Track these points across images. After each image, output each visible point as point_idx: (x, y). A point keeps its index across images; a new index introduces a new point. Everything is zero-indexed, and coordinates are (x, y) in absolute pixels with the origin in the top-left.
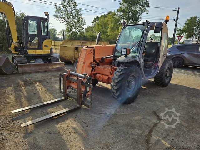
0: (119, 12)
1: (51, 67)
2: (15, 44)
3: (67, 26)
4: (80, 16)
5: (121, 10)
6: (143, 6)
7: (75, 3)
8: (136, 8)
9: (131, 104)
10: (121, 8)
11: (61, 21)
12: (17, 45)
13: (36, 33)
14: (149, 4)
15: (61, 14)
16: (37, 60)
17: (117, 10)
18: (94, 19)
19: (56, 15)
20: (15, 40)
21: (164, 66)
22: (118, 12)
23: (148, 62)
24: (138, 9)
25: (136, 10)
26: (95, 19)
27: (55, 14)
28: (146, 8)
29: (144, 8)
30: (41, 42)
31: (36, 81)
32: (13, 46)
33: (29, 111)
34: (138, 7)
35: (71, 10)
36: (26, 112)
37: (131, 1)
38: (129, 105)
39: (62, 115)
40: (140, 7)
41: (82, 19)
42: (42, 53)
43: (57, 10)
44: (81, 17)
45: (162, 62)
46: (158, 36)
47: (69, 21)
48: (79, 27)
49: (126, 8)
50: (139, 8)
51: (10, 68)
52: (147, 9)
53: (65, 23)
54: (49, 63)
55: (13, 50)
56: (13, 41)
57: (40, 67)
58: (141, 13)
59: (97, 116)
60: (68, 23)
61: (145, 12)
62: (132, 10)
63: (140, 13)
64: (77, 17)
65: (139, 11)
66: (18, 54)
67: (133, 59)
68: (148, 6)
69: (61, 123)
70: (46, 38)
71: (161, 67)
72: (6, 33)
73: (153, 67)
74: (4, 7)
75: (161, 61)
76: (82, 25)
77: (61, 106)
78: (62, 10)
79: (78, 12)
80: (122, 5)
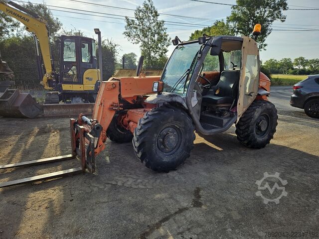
0: (230, 21)
1: (91, 110)
2: (48, 76)
3: (143, 49)
4: (162, 33)
5: (235, 18)
6: (275, 8)
7: (156, 12)
8: (263, 13)
9: (169, 174)
10: (234, 14)
11: (134, 41)
12: (51, 77)
13: (74, 60)
14: (286, 4)
15: (135, 30)
16: (74, 98)
17: (228, 18)
18: (191, 36)
19: (127, 33)
20: (49, 70)
21: (253, 113)
22: (228, 21)
23: (218, 105)
24: (266, 15)
25: (263, 17)
26: (193, 35)
27: (126, 31)
28: (280, 11)
29: (276, 12)
30: (81, 73)
31: (56, 130)
32: (45, 78)
33: (13, 169)
34: (265, 11)
35: (148, 24)
36: (9, 171)
37: (252, 2)
38: (165, 175)
39: (50, 180)
40: (270, 11)
41: (167, 36)
42: (82, 89)
43: (129, 25)
44: (165, 33)
45: (244, 105)
46: (311, 60)
47: (146, 40)
48: (160, 49)
49: (244, 13)
50: (267, 12)
51: (34, 110)
52: (283, 12)
53: (140, 43)
54: (90, 103)
55: (45, 84)
56: (45, 73)
57: (75, 110)
58: (271, 21)
59: (98, 187)
60: (145, 44)
61: (278, 18)
62: (254, 17)
63: (268, 21)
64: (159, 34)
65: (268, 17)
66: (53, 90)
67: (169, 100)
68: (285, 9)
69: (38, 192)
70: (88, 67)
71: (245, 113)
72: (37, 61)
73: (227, 114)
74: (35, 25)
75: (242, 104)
76: (165, 46)
77: (59, 167)
78: (136, 24)
79: (159, 25)
80: (236, 10)
